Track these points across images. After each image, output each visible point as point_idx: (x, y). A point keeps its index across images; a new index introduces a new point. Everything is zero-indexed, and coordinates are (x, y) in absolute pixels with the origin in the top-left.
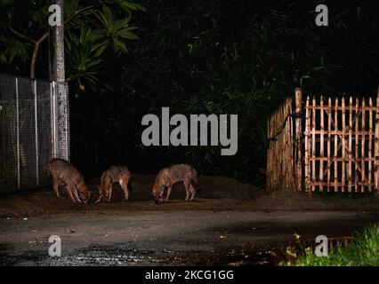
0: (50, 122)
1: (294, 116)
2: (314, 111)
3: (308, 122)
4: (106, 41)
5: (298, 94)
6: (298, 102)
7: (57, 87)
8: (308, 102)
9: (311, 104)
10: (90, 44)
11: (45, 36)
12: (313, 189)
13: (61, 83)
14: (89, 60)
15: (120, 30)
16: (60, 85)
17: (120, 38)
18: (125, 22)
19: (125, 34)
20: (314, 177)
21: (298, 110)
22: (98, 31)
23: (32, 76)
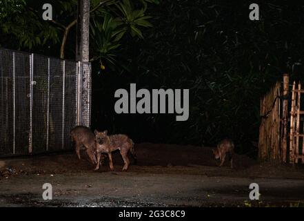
0: (75, 95)
1: (282, 98)
2: (299, 94)
3: (293, 103)
4: (124, 29)
5: (286, 79)
6: (285, 86)
7: (82, 66)
8: (294, 86)
9: (297, 87)
10: (111, 30)
11: (73, 23)
12: (297, 161)
13: (85, 63)
14: (109, 44)
15: (137, 18)
16: (84, 65)
17: (137, 26)
18: (142, 12)
19: (141, 22)
20: (297, 151)
21: (285, 93)
22: (118, 19)
23: (62, 57)
